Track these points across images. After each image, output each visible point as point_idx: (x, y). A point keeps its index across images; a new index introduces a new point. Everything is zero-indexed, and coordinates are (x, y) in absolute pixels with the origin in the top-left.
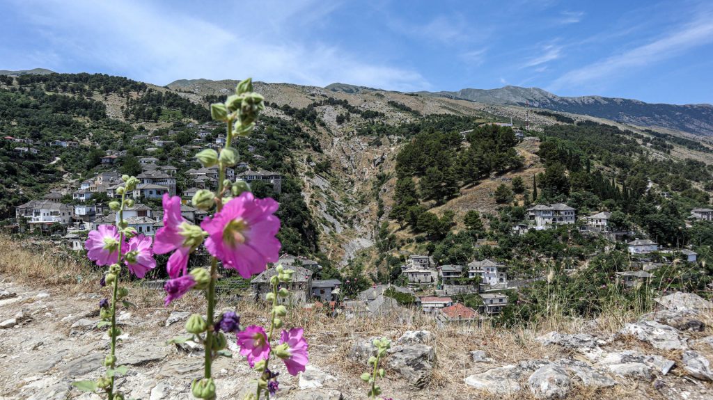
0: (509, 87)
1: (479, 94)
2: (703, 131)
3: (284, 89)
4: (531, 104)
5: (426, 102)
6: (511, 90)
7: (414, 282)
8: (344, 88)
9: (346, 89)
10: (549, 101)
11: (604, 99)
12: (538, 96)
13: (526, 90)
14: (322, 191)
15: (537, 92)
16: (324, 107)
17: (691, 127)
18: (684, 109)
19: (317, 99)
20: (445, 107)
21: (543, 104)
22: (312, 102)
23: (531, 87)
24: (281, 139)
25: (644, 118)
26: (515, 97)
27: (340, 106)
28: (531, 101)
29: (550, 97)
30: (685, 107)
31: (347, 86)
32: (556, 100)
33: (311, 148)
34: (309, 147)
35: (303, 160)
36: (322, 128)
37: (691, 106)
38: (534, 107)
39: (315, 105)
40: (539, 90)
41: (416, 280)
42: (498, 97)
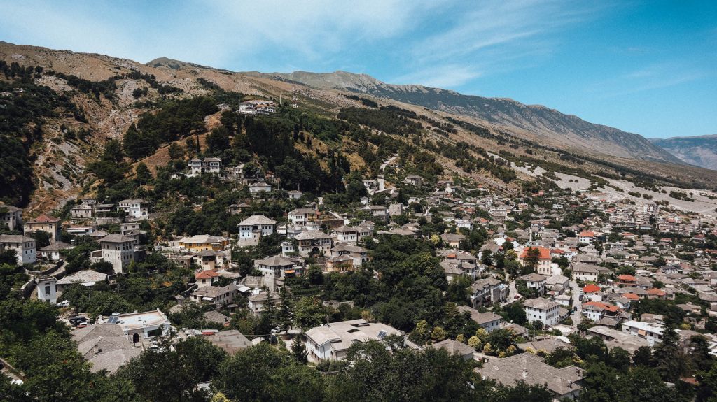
0: (339, 72)
1: (310, 77)
2: (505, 122)
3: (89, 60)
4: (359, 89)
5: (238, 81)
6: (342, 75)
7: (77, 217)
8: (170, 63)
9: (172, 64)
10: (376, 88)
11: (426, 88)
12: (367, 82)
13: (356, 75)
14: (65, 156)
15: (365, 79)
16: (126, 81)
17: (496, 117)
18: (491, 101)
19: (120, 72)
20: (255, 87)
21: (371, 90)
22: (114, 75)
23: (360, 73)
24: (34, 107)
25: (459, 107)
26: (345, 82)
27: (143, 81)
28: (359, 86)
29: (378, 83)
30: (492, 100)
31: (174, 62)
32: (383, 87)
33: (74, 118)
34: (71, 116)
35: (57, 128)
36: (107, 100)
37: (497, 99)
38: (362, 92)
39: (117, 78)
40: (368, 77)
41: (79, 216)
42: (329, 81)
